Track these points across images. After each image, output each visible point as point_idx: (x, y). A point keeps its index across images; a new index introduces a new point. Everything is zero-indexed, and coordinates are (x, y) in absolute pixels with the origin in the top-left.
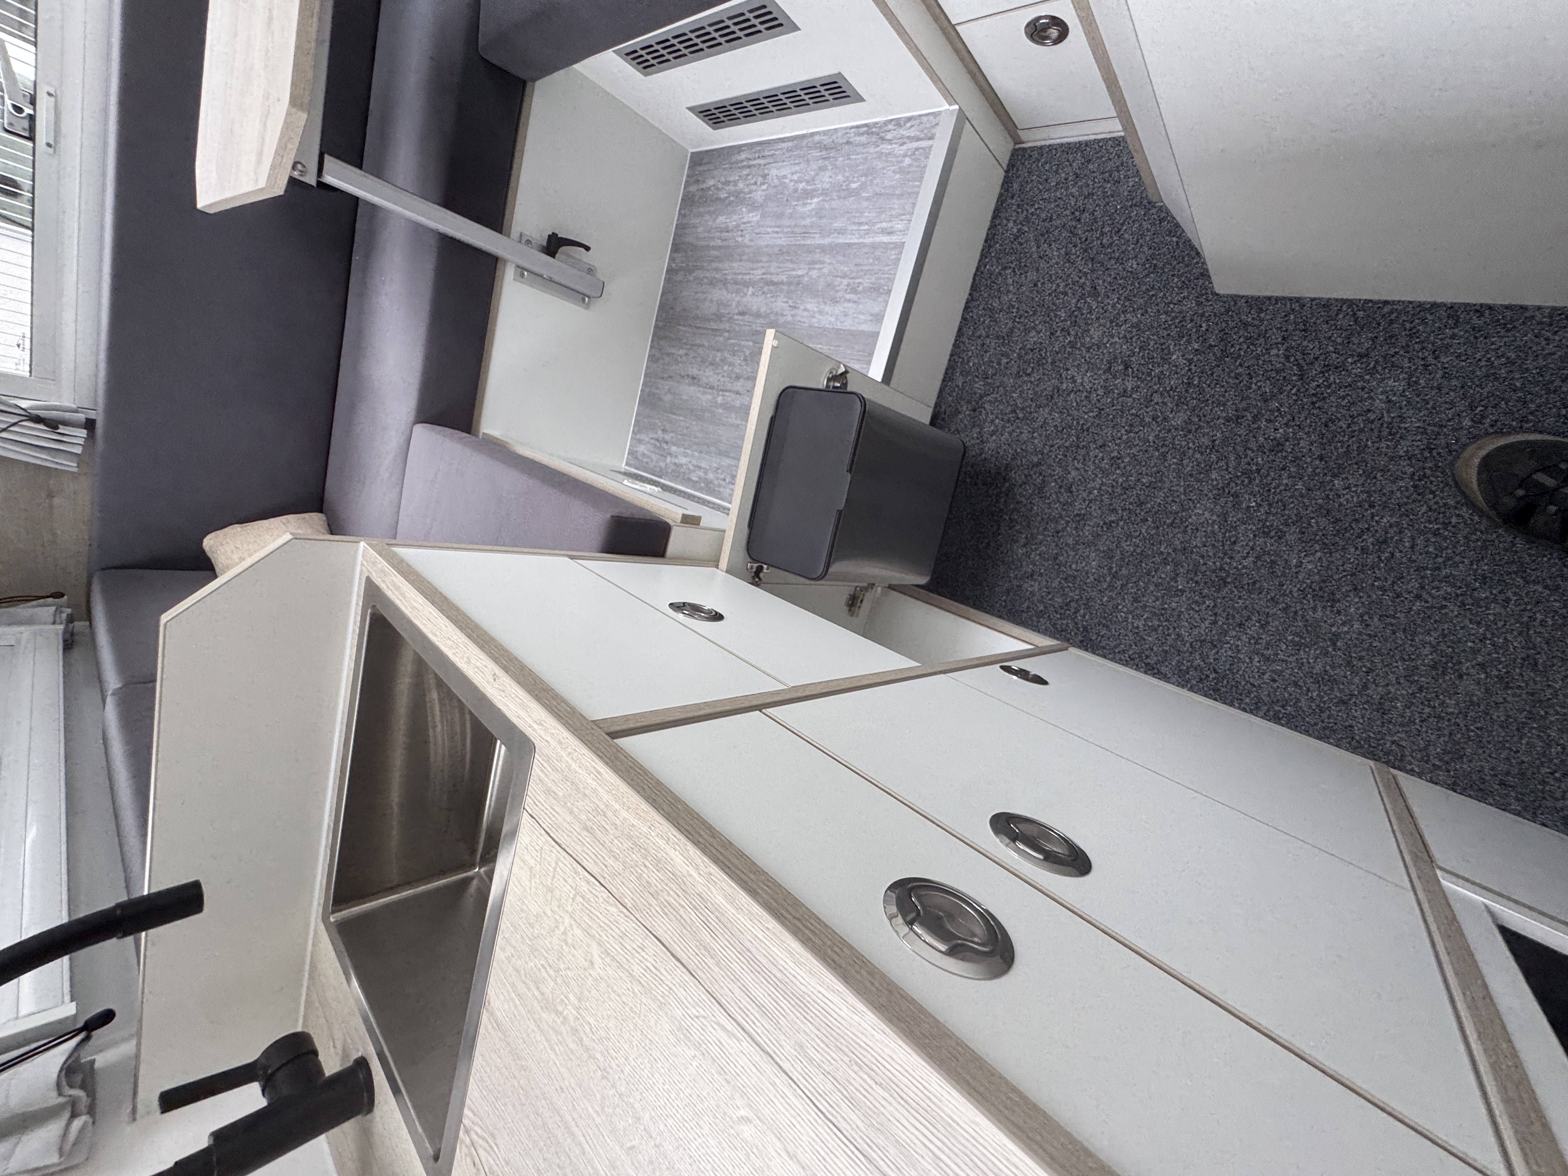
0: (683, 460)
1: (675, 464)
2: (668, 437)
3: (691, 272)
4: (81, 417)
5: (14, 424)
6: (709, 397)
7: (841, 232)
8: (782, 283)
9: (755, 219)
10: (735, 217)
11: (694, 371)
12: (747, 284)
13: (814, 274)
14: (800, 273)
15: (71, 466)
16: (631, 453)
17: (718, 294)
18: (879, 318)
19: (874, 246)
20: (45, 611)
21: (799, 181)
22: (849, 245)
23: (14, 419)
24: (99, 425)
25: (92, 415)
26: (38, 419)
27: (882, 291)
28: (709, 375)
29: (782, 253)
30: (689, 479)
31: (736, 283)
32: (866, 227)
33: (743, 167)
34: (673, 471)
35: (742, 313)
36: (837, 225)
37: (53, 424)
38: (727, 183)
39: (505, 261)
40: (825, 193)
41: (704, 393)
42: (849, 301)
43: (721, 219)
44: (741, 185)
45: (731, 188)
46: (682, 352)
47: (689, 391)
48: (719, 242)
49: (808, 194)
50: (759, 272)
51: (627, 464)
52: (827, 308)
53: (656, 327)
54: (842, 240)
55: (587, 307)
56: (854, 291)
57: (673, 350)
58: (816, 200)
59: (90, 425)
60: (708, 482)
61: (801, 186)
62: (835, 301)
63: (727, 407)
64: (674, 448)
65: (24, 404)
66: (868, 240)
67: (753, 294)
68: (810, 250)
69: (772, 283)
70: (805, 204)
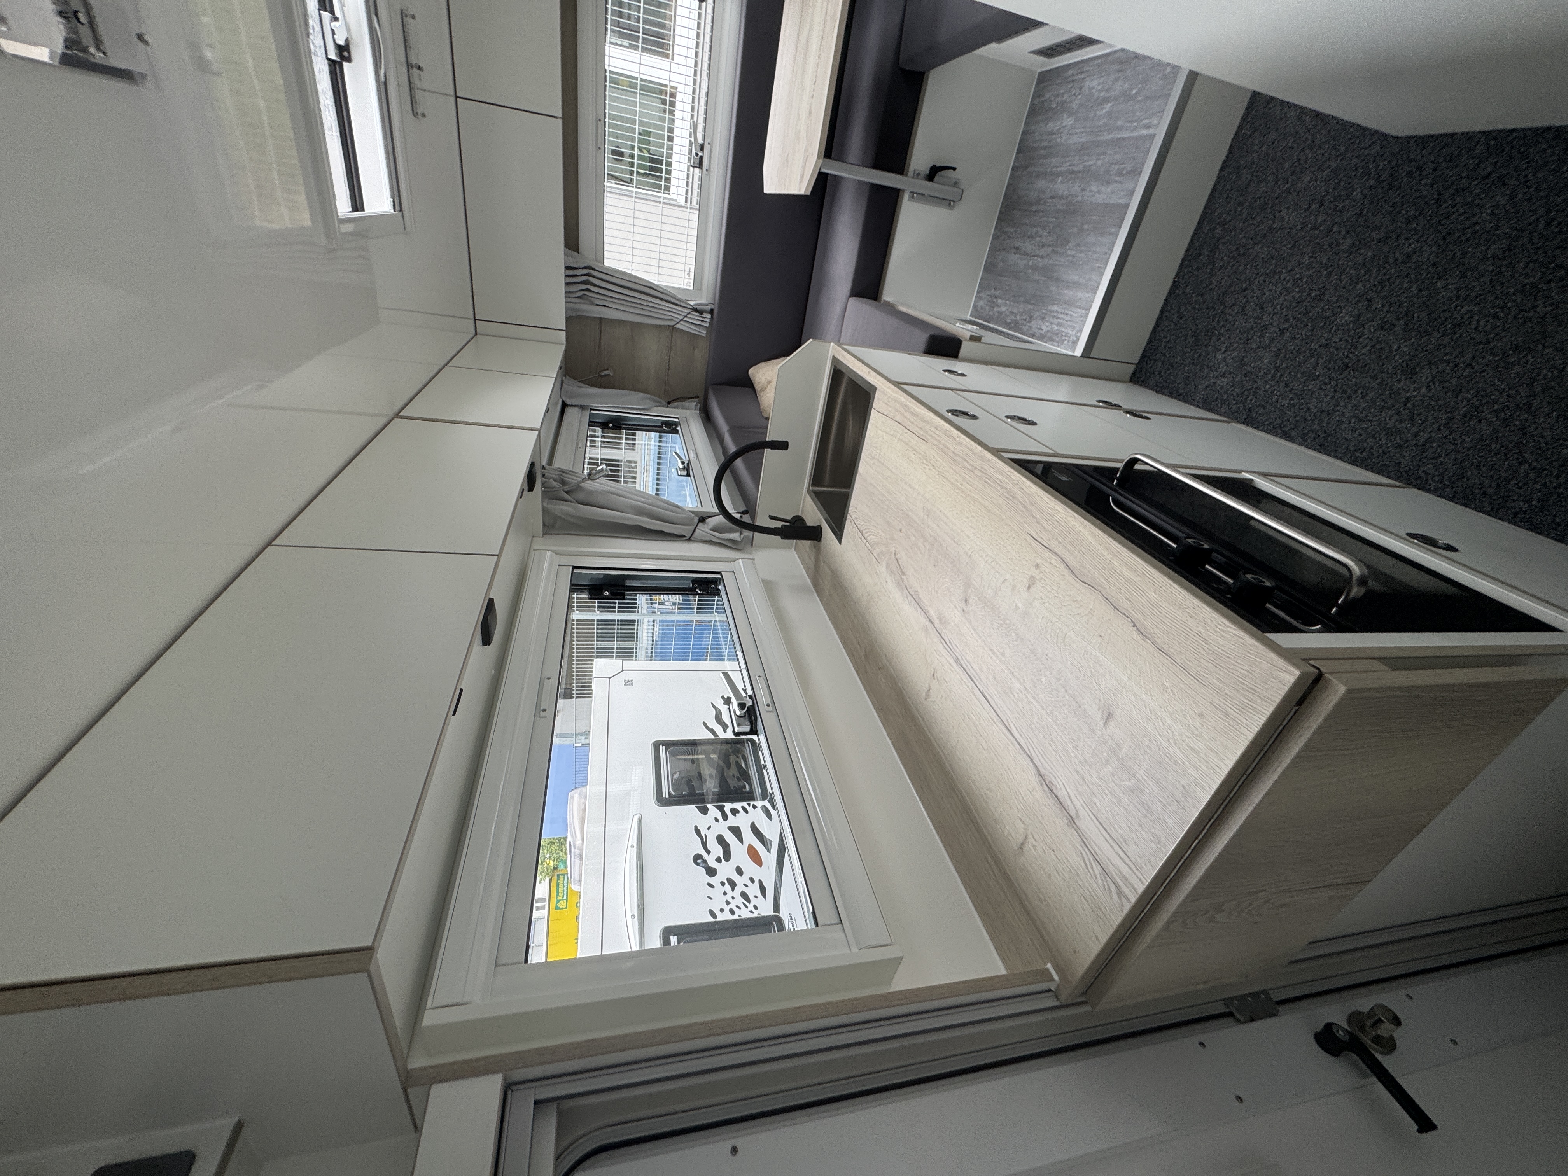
0: (1003, 309)
1: (999, 312)
2: (997, 293)
3: (1026, 167)
4: (709, 308)
5: (689, 314)
6: (1025, 262)
7: (1120, 129)
8: (1079, 172)
9: (1071, 123)
10: (1059, 123)
11: (1017, 244)
12: (1058, 175)
13: (1099, 163)
14: (1091, 163)
15: (704, 332)
16: (975, 307)
17: (1041, 183)
18: (1132, 193)
19: (1138, 138)
20: (693, 404)
21: (1101, 91)
22: (1124, 139)
23: (688, 311)
24: (716, 311)
25: (713, 306)
26: (696, 310)
27: (1137, 172)
28: (1028, 246)
29: (1084, 149)
30: (1006, 322)
31: (1052, 174)
32: (1135, 124)
33: (1069, 82)
34: (998, 317)
35: (1052, 197)
36: (1119, 123)
37: (701, 312)
38: (1058, 95)
39: (904, 191)
40: (1116, 99)
41: (1022, 260)
42: (1116, 182)
43: (1051, 125)
44: (1066, 97)
45: (1059, 99)
46: (1012, 230)
47: (1013, 258)
48: (1046, 144)
49: (1106, 100)
50: (1068, 164)
51: (971, 315)
52: (1103, 189)
53: (1000, 212)
54: (1120, 135)
55: (952, 209)
56: (1120, 174)
57: (1007, 229)
58: (1109, 105)
59: (711, 312)
60: (1016, 322)
61: (1103, 94)
62: (1108, 183)
63: (1035, 268)
64: (1000, 301)
65: (692, 303)
66: (1135, 134)
67: (1061, 182)
68: (1098, 144)
69: (1074, 172)
70: (1102, 109)
